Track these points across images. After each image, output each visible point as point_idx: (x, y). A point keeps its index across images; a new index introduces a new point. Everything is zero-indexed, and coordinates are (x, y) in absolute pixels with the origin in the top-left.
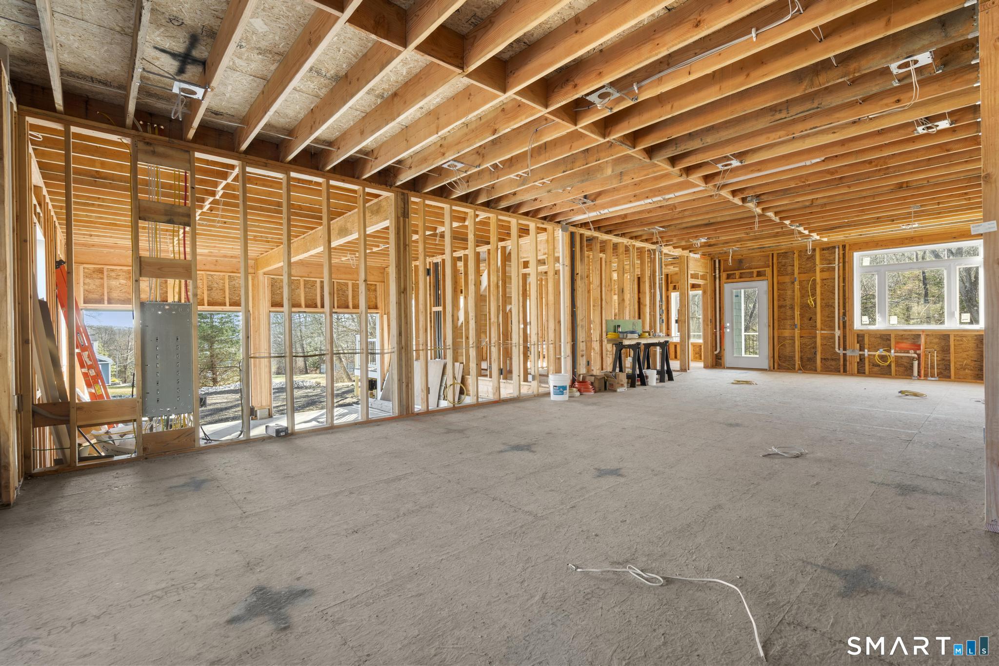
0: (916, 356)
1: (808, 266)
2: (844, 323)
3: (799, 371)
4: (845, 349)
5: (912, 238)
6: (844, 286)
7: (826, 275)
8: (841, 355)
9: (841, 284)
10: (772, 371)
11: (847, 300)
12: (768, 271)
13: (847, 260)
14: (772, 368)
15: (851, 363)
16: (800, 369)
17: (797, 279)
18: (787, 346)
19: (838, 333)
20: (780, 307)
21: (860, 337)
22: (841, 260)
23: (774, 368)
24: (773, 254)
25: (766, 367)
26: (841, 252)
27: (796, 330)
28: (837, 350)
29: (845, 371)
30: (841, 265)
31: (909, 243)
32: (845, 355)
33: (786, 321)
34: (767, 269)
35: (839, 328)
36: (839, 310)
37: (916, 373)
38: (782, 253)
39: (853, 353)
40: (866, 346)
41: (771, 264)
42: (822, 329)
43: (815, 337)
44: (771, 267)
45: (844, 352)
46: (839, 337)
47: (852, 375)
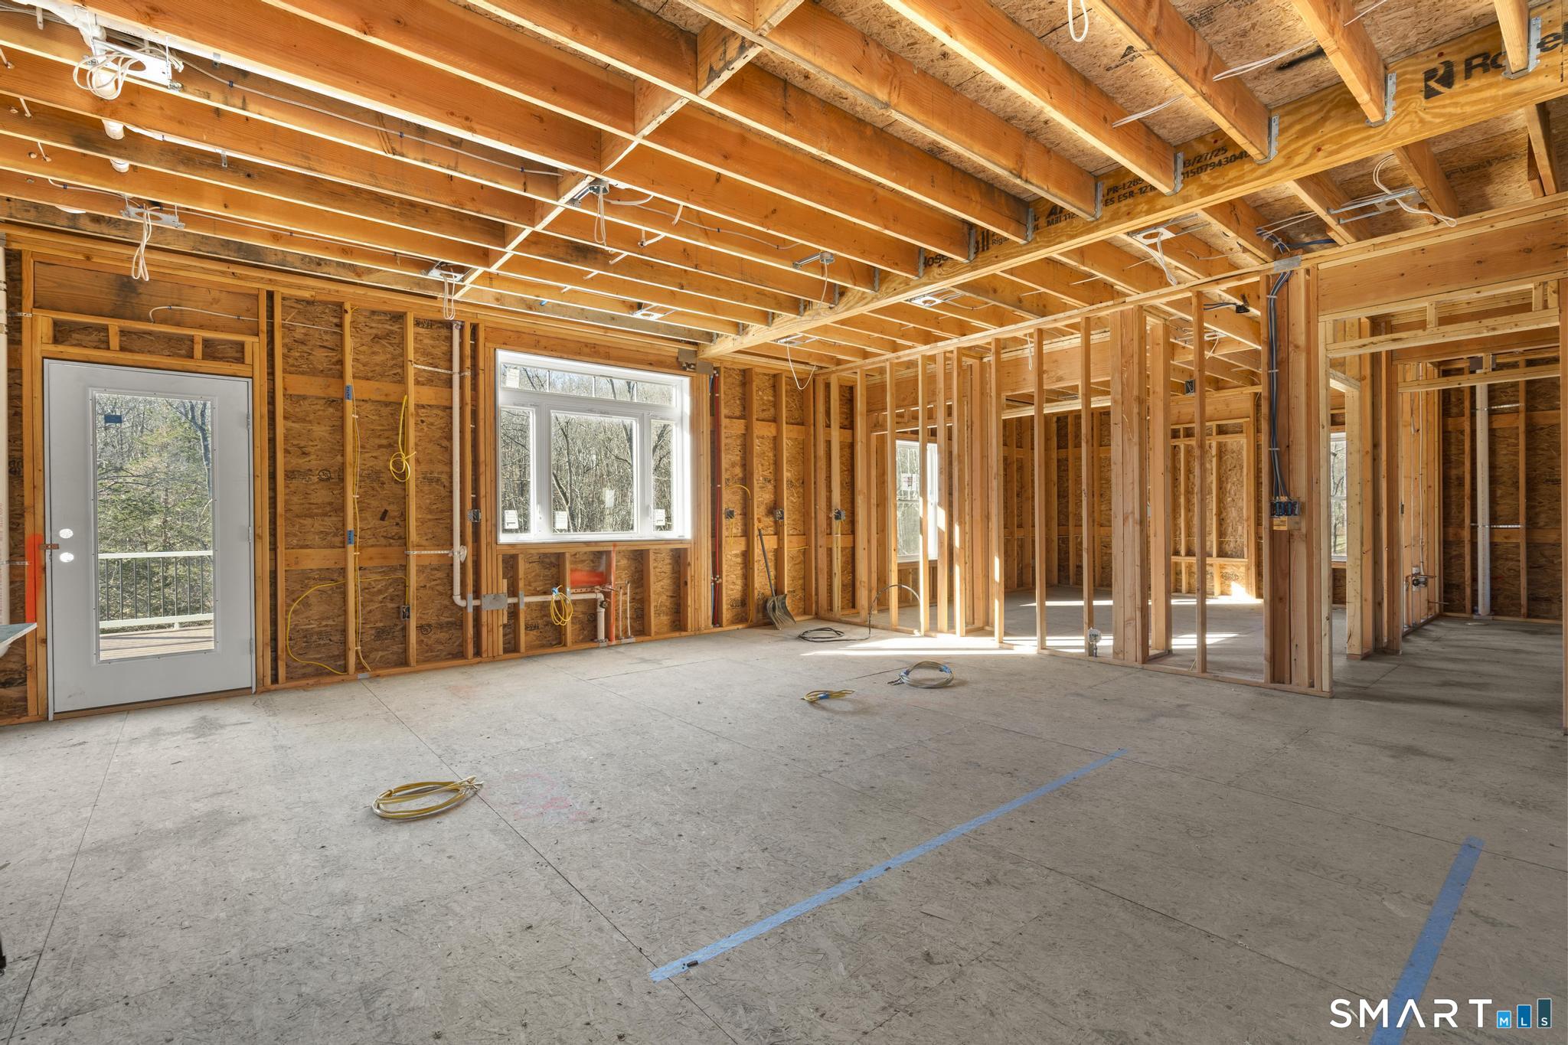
0: (601, 597)
1: (378, 359)
2: (476, 527)
3: (360, 676)
4: (477, 594)
5: (594, 346)
6: (475, 432)
7: (428, 395)
8: (470, 610)
9: (469, 426)
10: (268, 691)
11: (482, 469)
12: (255, 346)
13: (481, 364)
14: (268, 680)
15: (490, 631)
16: (360, 668)
17: (354, 394)
18: (313, 600)
19: (460, 553)
20: (290, 475)
21: (511, 560)
22: (468, 363)
23: (275, 680)
24: (270, 295)
25: (246, 680)
26: (468, 342)
27: (350, 547)
28: (457, 599)
29: (478, 653)
30: (468, 373)
31: (589, 355)
32: (477, 610)
33: (308, 521)
34: (248, 340)
35: (463, 543)
36: (462, 490)
37: (602, 635)
38: (298, 301)
39: (495, 606)
40: (521, 584)
41: (264, 326)
42: (419, 546)
43: (404, 568)
44: (264, 337)
45: (477, 603)
46: (463, 565)
47: (494, 659)
